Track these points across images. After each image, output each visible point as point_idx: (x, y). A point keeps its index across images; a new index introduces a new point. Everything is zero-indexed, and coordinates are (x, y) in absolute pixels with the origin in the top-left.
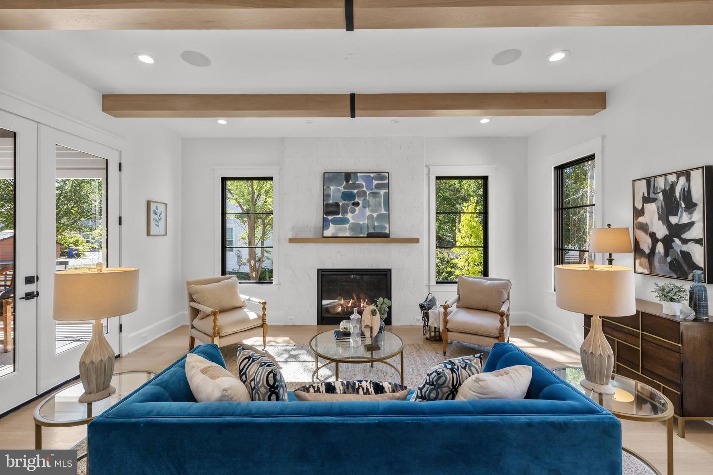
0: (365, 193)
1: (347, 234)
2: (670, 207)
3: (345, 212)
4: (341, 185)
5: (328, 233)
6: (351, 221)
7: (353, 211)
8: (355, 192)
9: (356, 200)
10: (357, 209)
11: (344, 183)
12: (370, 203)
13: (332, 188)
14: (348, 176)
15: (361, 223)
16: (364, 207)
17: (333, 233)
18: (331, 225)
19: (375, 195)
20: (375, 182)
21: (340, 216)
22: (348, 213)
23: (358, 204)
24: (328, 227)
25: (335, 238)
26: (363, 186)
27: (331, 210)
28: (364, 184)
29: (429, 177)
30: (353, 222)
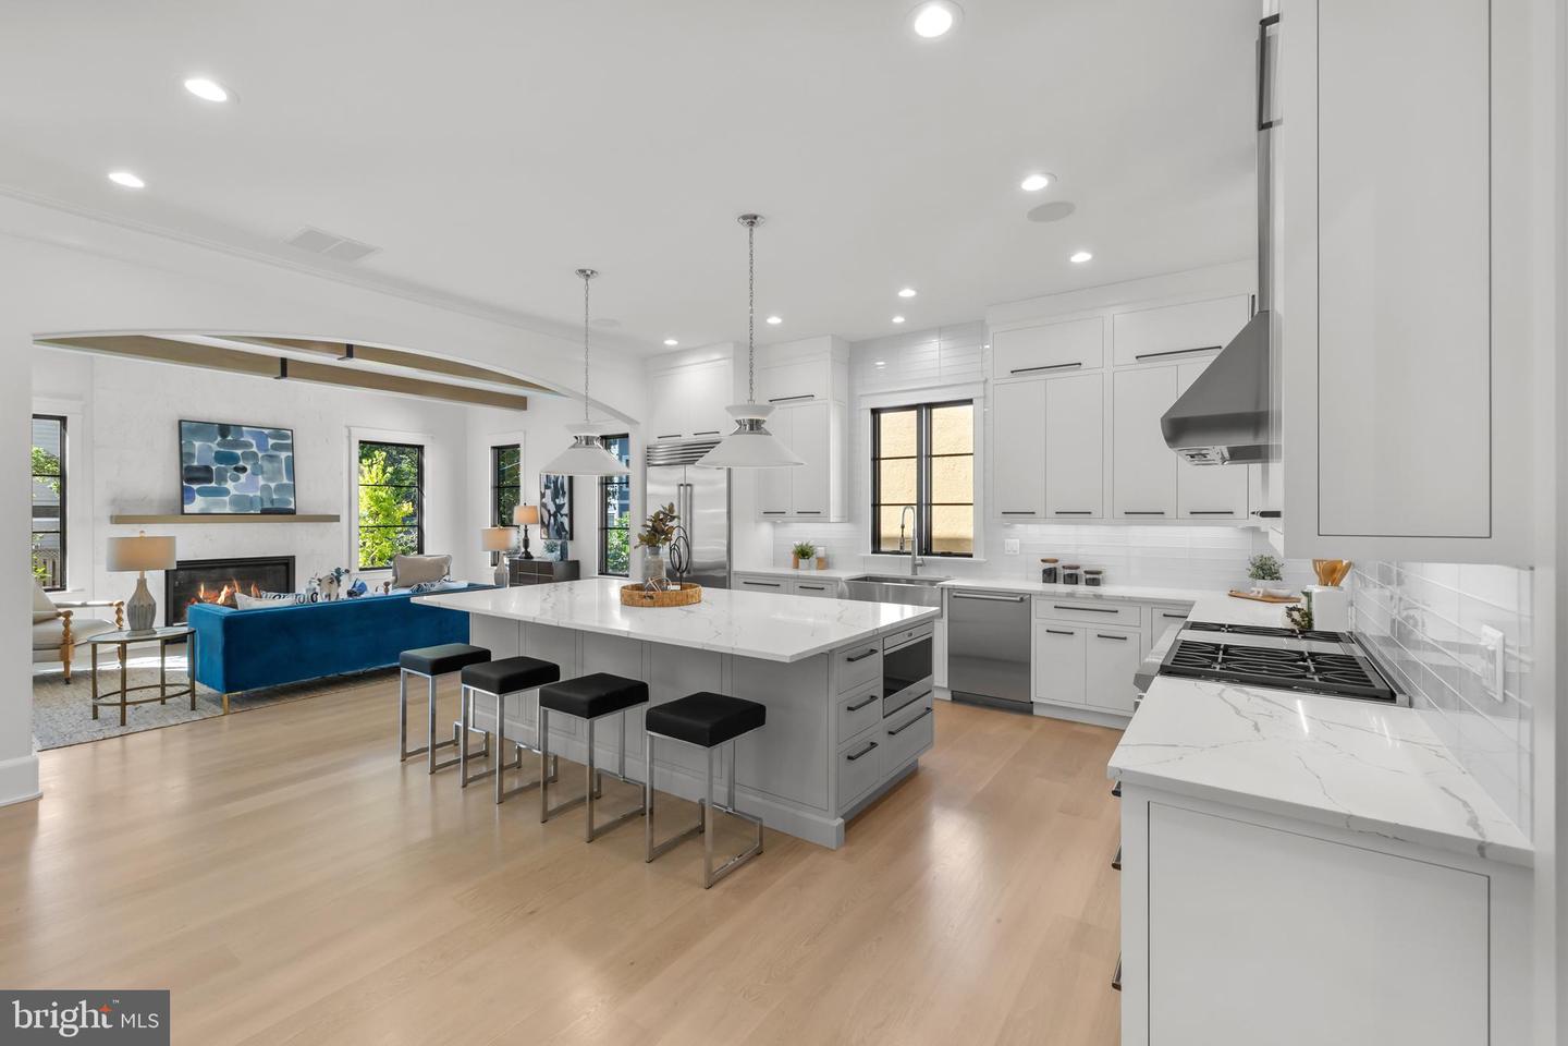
0: (254, 455)
1: (228, 510)
2: (555, 496)
3: (222, 479)
4: (212, 442)
5: (188, 508)
6: (233, 492)
7: (236, 479)
8: (239, 452)
9: (241, 463)
10: (243, 477)
11: (219, 439)
12: (265, 469)
13: (197, 444)
14: (224, 429)
15: (251, 495)
16: (254, 474)
17: (202, 509)
18: (198, 497)
19: (271, 458)
20: (271, 442)
21: (213, 484)
22: (226, 481)
23: (244, 470)
24: (192, 500)
25: (205, 516)
26: (252, 445)
27: (193, 476)
28: (254, 442)
29: (350, 441)
30: (237, 493)
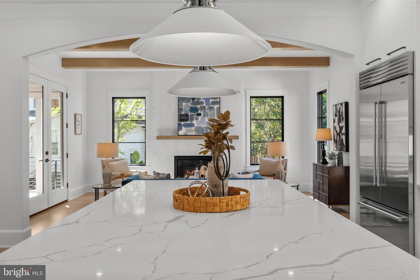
0: (204, 107)
1: (193, 134)
3: (192, 119)
4: (189, 103)
5: (181, 133)
6: (196, 125)
7: (197, 119)
8: (199, 106)
9: (199, 112)
10: (200, 118)
11: (192, 101)
12: (208, 114)
13: (184, 104)
15: (202, 126)
16: (204, 116)
17: (185, 133)
18: (183, 128)
19: (211, 108)
20: (211, 101)
21: (189, 122)
22: (194, 120)
23: (200, 115)
24: (181, 129)
25: (186, 136)
26: (203, 103)
27: (183, 118)
28: (204, 101)
29: (246, 97)
30: (197, 126)
